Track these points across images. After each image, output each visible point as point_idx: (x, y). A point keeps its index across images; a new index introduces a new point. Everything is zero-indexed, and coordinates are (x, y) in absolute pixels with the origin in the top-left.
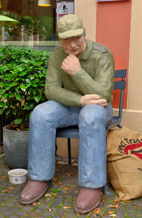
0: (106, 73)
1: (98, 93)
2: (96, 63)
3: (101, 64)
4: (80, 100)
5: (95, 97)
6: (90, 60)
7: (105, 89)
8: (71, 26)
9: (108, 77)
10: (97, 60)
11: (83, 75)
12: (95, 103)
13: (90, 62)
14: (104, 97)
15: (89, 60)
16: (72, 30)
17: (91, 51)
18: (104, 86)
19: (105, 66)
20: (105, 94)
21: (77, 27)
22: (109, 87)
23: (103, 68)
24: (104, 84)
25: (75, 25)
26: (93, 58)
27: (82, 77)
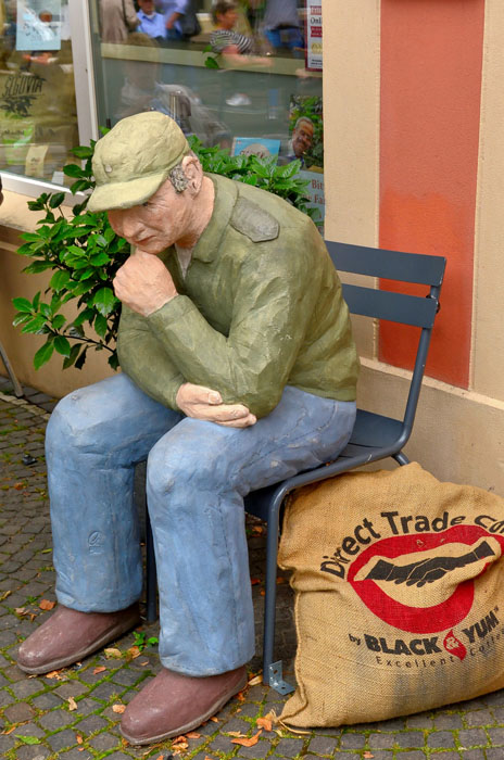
0: (257, 315)
1: (219, 384)
2: (234, 276)
3: (243, 281)
4: (174, 397)
5: (203, 399)
6: (219, 263)
7: (247, 373)
8: (116, 169)
9: (262, 328)
10: (236, 267)
11: (173, 322)
12: (207, 417)
13: (219, 270)
14: (237, 399)
15: (215, 262)
16: (119, 181)
17: (224, 233)
18: (244, 361)
19: (258, 292)
20: (243, 389)
21: (135, 172)
22: (263, 365)
23: (248, 298)
24: (244, 354)
25: (130, 165)
26: (227, 258)
27: (170, 327)
